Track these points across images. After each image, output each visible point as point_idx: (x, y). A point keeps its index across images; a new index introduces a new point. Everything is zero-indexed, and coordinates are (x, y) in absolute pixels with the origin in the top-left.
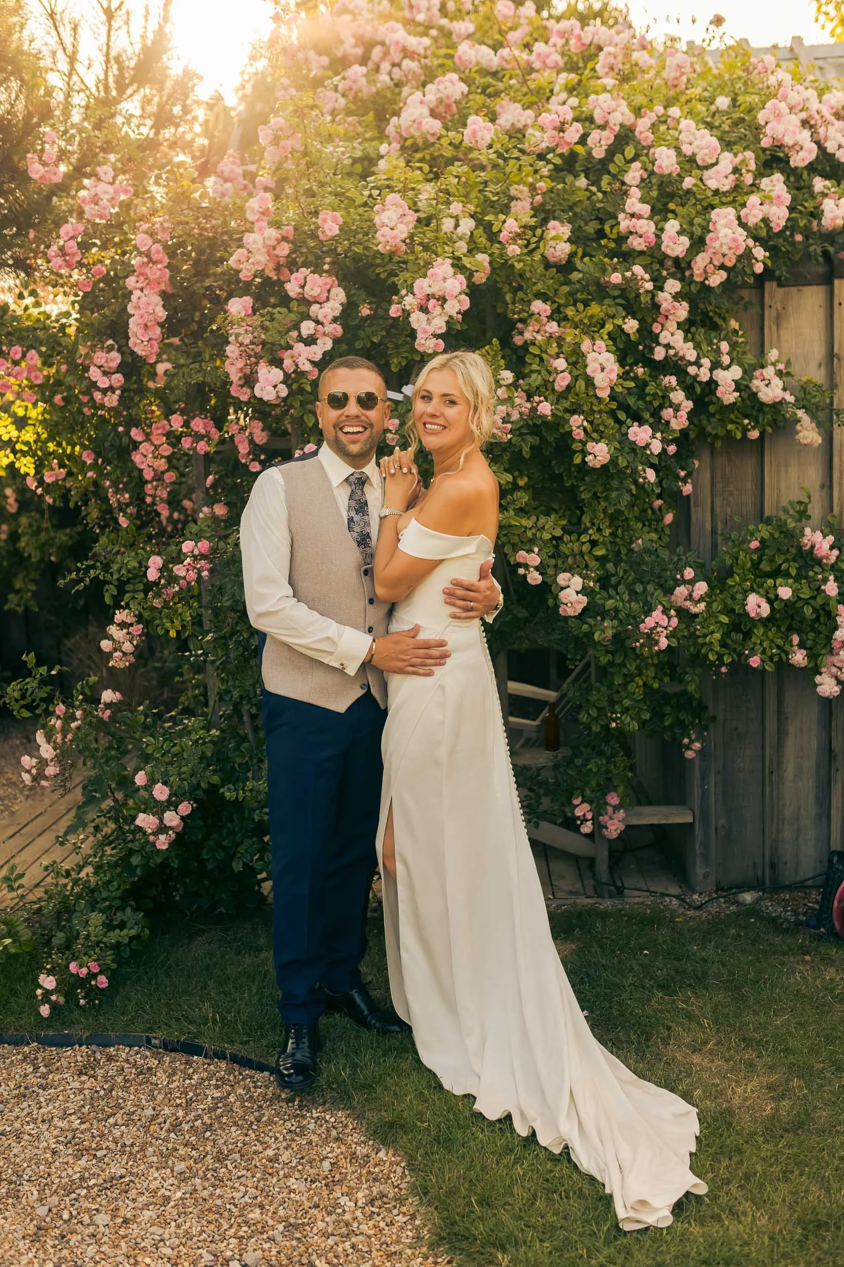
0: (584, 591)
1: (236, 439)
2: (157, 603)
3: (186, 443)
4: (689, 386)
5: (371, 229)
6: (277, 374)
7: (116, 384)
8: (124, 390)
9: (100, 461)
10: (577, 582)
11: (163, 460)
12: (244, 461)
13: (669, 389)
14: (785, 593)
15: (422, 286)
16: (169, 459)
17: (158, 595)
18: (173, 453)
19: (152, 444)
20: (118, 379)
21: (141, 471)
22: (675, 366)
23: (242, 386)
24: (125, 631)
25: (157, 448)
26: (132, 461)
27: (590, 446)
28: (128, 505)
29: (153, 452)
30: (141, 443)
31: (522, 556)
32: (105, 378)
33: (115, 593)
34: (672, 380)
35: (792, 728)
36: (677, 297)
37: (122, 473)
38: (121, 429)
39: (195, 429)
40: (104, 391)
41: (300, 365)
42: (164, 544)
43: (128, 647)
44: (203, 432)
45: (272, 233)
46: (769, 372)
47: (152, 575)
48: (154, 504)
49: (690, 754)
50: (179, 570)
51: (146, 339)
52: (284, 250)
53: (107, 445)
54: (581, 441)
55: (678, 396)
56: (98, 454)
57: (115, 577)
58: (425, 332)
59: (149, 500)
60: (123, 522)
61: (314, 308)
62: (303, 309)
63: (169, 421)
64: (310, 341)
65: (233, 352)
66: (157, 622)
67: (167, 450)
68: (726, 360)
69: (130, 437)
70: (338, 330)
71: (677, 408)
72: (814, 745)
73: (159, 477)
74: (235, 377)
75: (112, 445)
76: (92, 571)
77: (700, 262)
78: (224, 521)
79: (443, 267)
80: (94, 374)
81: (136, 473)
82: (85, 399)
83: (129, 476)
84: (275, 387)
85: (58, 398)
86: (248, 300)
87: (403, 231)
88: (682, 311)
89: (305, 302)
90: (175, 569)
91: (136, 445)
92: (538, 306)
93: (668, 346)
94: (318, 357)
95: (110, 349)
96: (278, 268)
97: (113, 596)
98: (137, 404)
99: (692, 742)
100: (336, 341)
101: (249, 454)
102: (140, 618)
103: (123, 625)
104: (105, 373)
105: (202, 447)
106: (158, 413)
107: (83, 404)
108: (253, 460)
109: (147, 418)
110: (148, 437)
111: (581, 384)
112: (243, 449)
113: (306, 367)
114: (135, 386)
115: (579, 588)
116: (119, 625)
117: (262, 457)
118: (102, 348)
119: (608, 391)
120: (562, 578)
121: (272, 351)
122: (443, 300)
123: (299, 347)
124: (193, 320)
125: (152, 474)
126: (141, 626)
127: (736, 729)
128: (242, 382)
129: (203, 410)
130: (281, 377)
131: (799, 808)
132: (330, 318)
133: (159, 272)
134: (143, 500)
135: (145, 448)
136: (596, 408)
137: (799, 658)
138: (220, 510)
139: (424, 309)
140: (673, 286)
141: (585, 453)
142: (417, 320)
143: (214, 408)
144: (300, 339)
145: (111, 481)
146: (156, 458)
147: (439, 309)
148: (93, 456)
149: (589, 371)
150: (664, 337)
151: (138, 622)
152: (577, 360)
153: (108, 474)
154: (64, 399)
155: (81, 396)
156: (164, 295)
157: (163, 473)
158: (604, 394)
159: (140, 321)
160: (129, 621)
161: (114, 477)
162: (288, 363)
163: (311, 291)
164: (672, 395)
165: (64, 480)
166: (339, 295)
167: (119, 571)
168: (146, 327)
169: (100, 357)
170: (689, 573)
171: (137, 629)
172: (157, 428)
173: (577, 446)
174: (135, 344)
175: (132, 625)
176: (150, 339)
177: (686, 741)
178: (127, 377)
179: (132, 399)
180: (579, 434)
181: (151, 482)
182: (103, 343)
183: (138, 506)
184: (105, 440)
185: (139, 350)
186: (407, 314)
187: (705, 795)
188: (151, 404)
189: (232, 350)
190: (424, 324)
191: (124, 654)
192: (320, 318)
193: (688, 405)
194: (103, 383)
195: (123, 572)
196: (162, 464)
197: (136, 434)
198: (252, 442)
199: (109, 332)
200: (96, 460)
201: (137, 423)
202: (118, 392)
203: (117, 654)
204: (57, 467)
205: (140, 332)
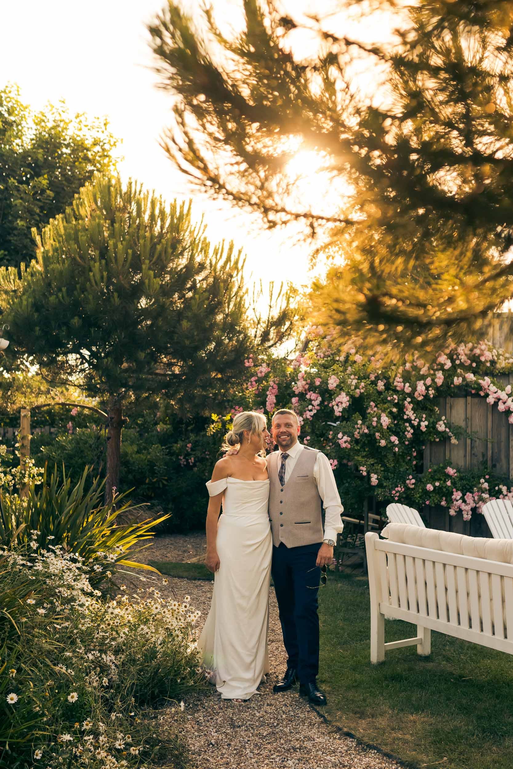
0: (377, 479)
4: (412, 426)
5: (327, 384)
10: (376, 476)
14: (437, 484)
15: (338, 399)
22: (409, 420)
27: (381, 441)
31: (361, 468)
34: (407, 424)
36: (409, 403)
45: (304, 383)
46: (441, 422)
52: (307, 387)
54: (379, 440)
55: (409, 429)
58: (337, 411)
61: (313, 402)
62: (310, 402)
64: (311, 410)
68: (424, 419)
70: (318, 408)
71: (409, 432)
77: (416, 394)
79: (343, 394)
86: (297, 398)
87: (335, 385)
88: (411, 406)
89: (311, 400)
92: (372, 403)
93: (408, 415)
96: (305, 390)
100: (317, 410)
111: (379, 425)
120: (372, 475)
122: (342, 403)
123: (308, 412)
132: (317, 405)
133: (275, 391)
136: (383, 431)
137: (443, 503)
139: (337, 405)
140: (409, 400)
141: (379, 443)
142: (335, 408)
144: (308, 410)
147: (341, 405)
149: (382, 421)
150: (407, 413)
152: (379, 418)
156: (276, 396)
158: (386, 428)
163: (312, 398)
164: (407, 428)
166: (320, 399)
170: (411, 477)
173: (377, 441)
180: (378, 438)
186: (333, 406)
190: (337, 409)
192: (314, 405)
193: (412, 431)
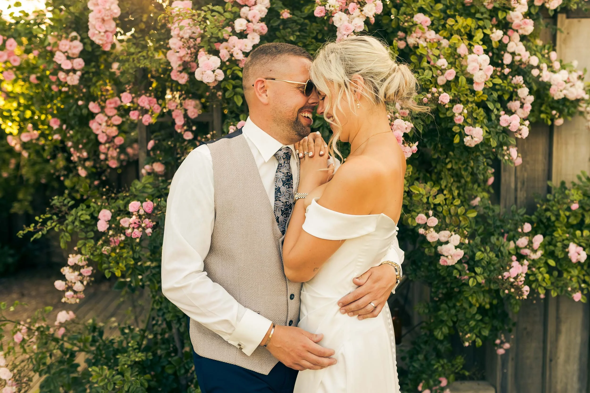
0: (461, 246)
1: (174, 114)
2: (106, 250)
3: (134, 116)
6: (215, 61)
7: (77, 67)
8: (85, 73)
9: (64, 127)
10: (456, 238)
11: (115, 128)
12: (179, 131)
13: (517, 87)
16: (119, 127)
17: (107, 242)
18: (123, 122)
19: (106, 115)
20: (79, 63)
21: (97, 135)
22: (521, 69)
23: (181, 72)
24: (77, 273)
25: (110, 118)
26: (90, 128)
27: (467, 129)
28: (85, 160)
29: (107, 122)
30: (97, 114)
32: (68, 62)
33: (69, 240)
34: (519, 80)
35: (564, 328)
36: (525, 16)
37: (82, 136)
38: (80, 103)
39: (141, 104)
40: (67, 72)
41: (235, 55)
42: (113, 198)
43: (79, 287)
44: (148, 107)
46: (573, 76)
47: (102, 226)
48: (106, 159)
49: (501, 351)
50: (125, 222)
51: (103, 30)
53: (71, 114)
54: (460, 125)
55: (523, 92)
56: (64, 121)
57: (69, 228)
58: (347, 29)
59: (102, 157)
60: (82, 173)
61: (245, 10)
62: (235, 9)
63: (120, 98)
64: (242, 35)
65: (175, 44)
66: (105, 266)
67: (117, 120)
69: (88, 109)
70: (264, 28)
71: (522, 101)
72: (579, 340)
73: (110, 140)
74: (175, 64)
75: (75, 115)
76: (49, 223)
78: (161, 176)
80: (59, 58)
81: (92, 137)
82: (53, 78)
83: (88, 137)
84: (214, 71)
85: (33, 77)
86: (188, 4)
88: (529, 26)
89: (237, 5)
90: (121, 221)
91: (92, 116)
92: (420, 18)
93: (513, 54)
94: (249, 49)
95: (74, 39)
97: (67, 242)
98: (95, 84)
99: (502, 343)
100: (262, 37)
101: (184, 125)
102: (90, 263)
103: (76, 268)
104: (68, 58)
105: (147, 120)
106: (111, 92)
107: (52, 83)
108: (186, 130)
109: (102, 95)
110: (103, 109)
111: (463, 80)
112: (179, 121)
113: (239, 56)
114: (94, 70)
115: (457, 243)
116: (72, 267)
117: (194, 128)
118: (67, 38)
119: (482, 86)
120: (443, 235)
121: (209, 42)
123: (234, 39)
124: (141, 21)
125: (105, 138)
126: (91, 268)
127: (525, 329)
128: (181, 69)
129: (147, 90)
130: (219, 64)
131: (566, 384)
132: (258, 18)
134: (98, 156)
135: (100, 118)
136: (470, 99)
138: (158, 168)
139: (345, 11)
140: (522, 7)
141: (462, 135)
142: (339, 19)
143: (156, 89)
144: (234, 33)
145: (73, 142)
146: (108, 126)
147: (357, 11)
148: (59, 122)
149: (469, 69)
150: (511, 47)
151: (88, 265)
153: (72, 137)
154: (38, 78)
155: (51, 77)
157: (114, 137)
158: (479, 88)
159: (99, 15)
160: (80, 264)
161: (75, 139)
162: (224, 53)
164: (519, 91)
165: (38, 139)
166: (265, 1)
167: (73, 222)
168: (103, 20)
169: (65, 44)
170: (527, 227)
171: (87, 271)
172: (110, 103)
173: (456, 129)
174: (94, 35)
175: (83, 267)
176: (106, 32)
177: (498, 341)
178: (87, 62)
179: (90, 80)
180: (459, 119)
181: (105, 144)
182: (68, 34)
183: (95, 160)
184: (69, 111)
185: (97, 40)
186: (329, 15)
187: (504, 376)
188: (106, 84)
189: (174, 43)
190: (346, 23)
191: (75, 292)
192: (250, 18)
193: (531, 99)
194: (66, 65)
195: (77, 223)
196: (114, 131)
197: (93, 107)
198: (186, 115)
199: (74, 26)
200: (61, 126)
201: (94, 99)
202: (79, 73)
203: (69, 293)
204: (31, 130)
205: (98, 24)
